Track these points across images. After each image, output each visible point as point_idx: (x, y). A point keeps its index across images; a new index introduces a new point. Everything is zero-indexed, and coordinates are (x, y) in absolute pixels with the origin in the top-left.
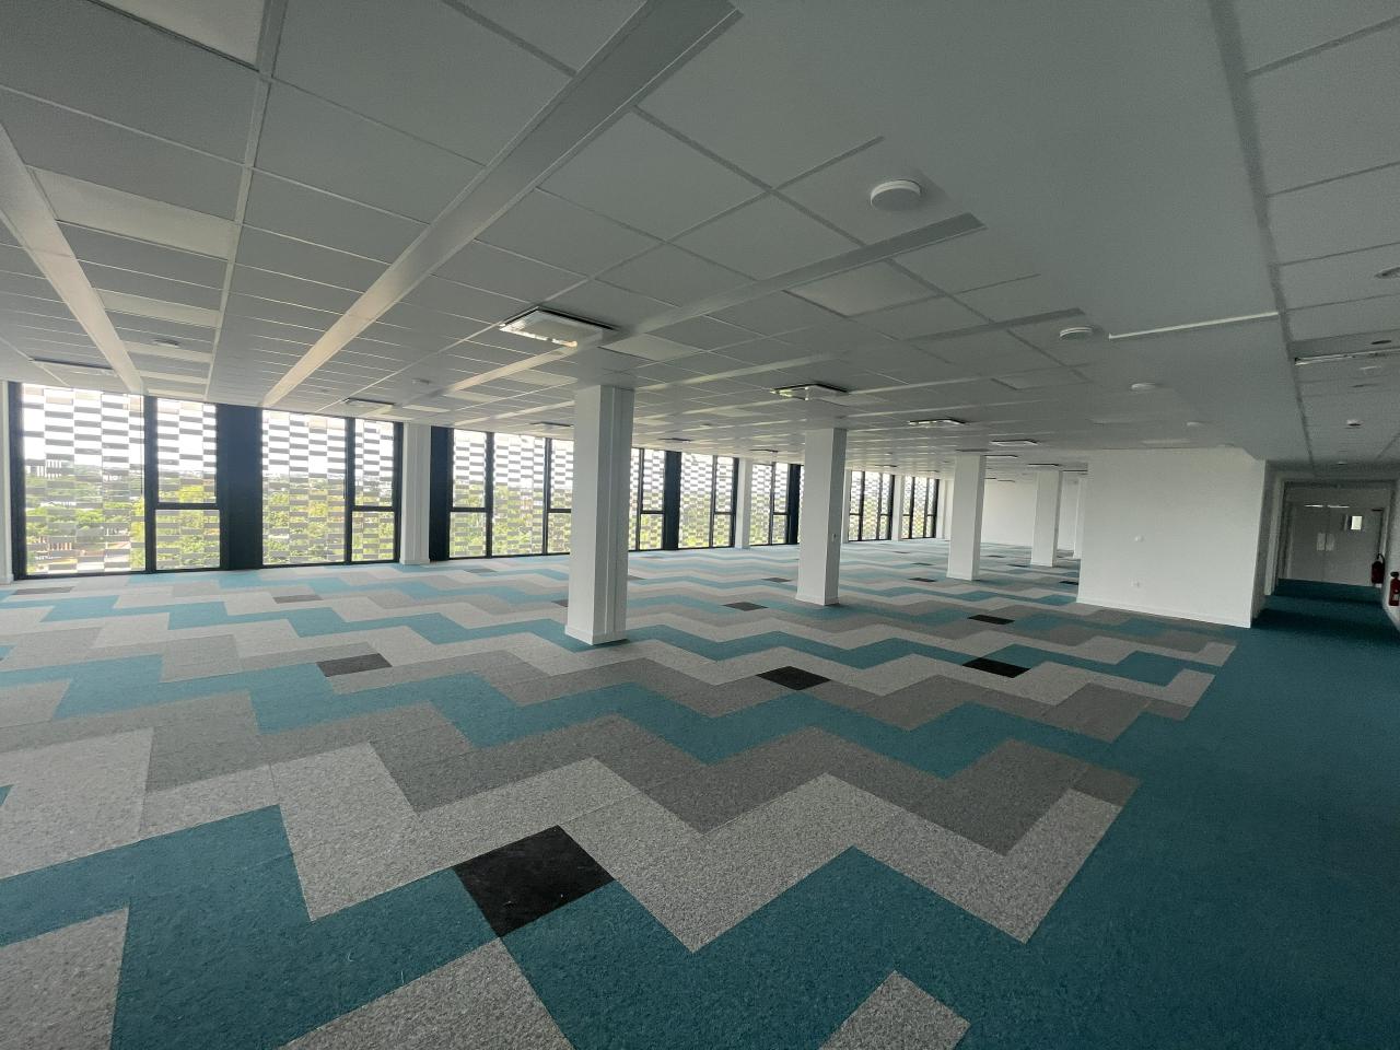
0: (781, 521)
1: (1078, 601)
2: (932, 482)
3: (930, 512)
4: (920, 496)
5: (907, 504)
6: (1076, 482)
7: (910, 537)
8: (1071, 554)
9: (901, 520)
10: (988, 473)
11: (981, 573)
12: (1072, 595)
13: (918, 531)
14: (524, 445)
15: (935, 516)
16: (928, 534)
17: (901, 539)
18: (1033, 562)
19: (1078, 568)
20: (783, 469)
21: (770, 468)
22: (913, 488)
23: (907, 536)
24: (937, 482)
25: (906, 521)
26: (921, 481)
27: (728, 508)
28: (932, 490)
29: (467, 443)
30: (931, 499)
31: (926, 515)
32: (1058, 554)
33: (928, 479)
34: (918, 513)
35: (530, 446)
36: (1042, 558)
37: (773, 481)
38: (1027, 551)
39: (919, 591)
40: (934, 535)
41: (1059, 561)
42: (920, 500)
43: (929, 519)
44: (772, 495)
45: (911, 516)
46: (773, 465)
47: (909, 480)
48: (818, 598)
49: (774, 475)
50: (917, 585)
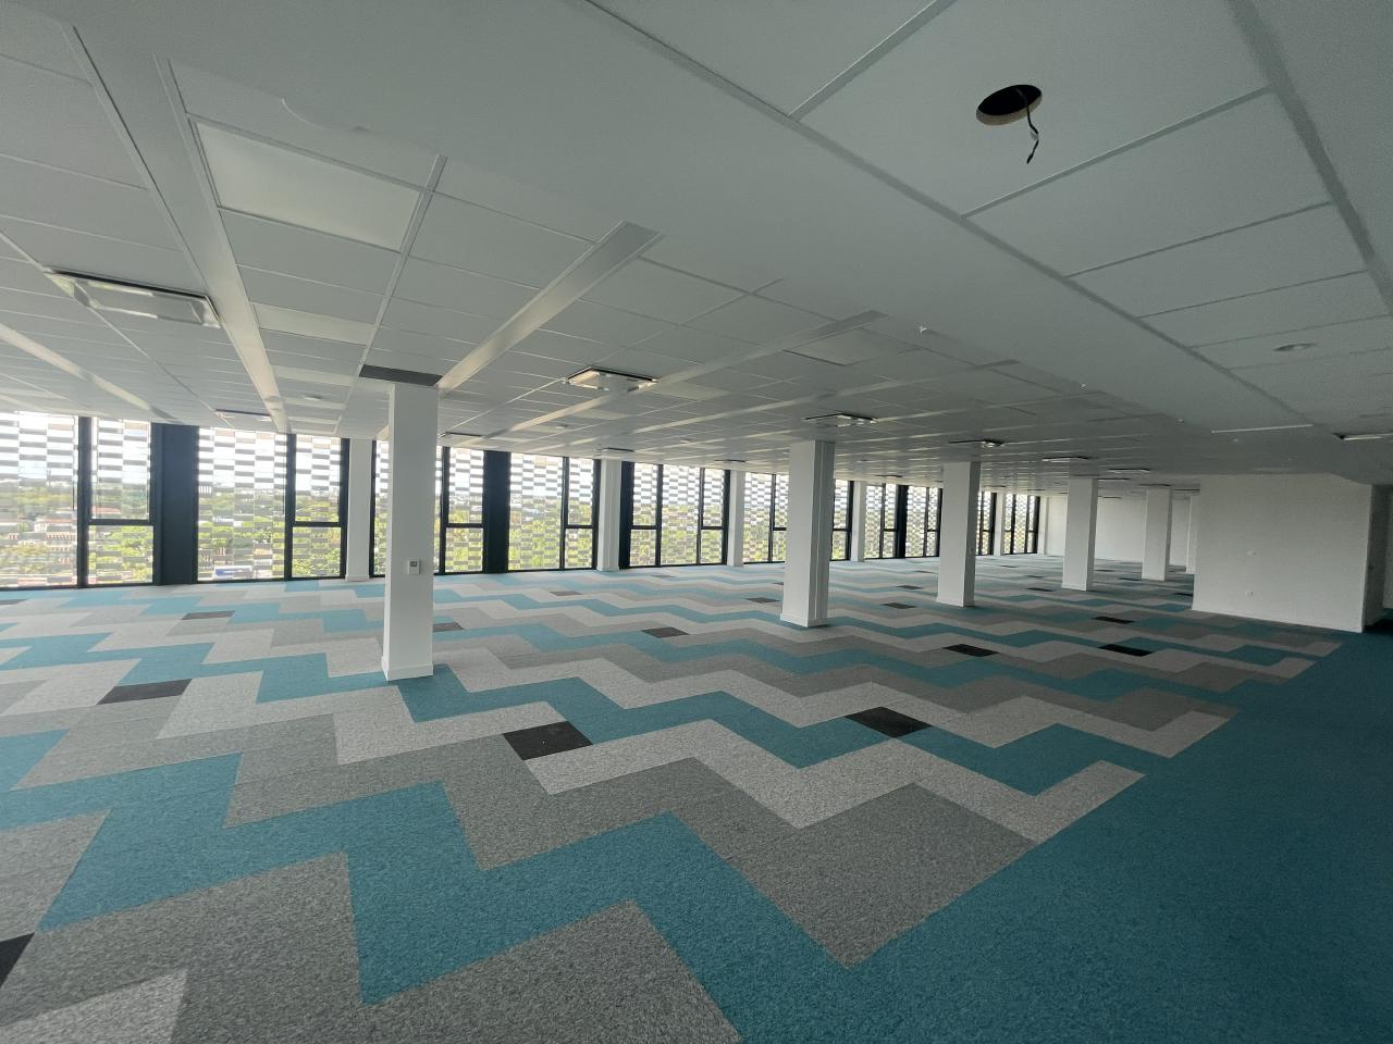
0: (890, 538)
1: (1193, 609)
2: (1033, 499)
3: (1031, 528)
4: (1021, 512)
5: (1008, 520)
6: (1188, 499)
7: (1012, 553)
8: (1184, 569)
9: (1003, 538)
10: (1100, 492)
11: (1095, 585)
12: (1188, 604)
13: (1019, 547)
14: (682, 474)
15: (1036, 532)
16: (1029, 550)
17: (1003, 554)
18: (1144, 576)
19: (1193, 581)
20: (892, 488)
21: (880, 488)
22: (1014, 506)
23: (1008, 552)
24: (1038, 500)
25: (1008, 537)
26: (1022, 498)
27: (843, 525)
28: (1032, 507)
29: (644, 472)
30: (1032, 516)
31: (1027, 531)
32: (1170, 569)
33: (1029, 497)
34: (1020, 530)
35: (685, 474)
36: (1153, 572)
37: (883, 500)
38: (1139, 566)
39: (1036, 598)
40: (1035, 551)
41: (1172, 576)
42: (1021, 517)
43: (1030, 536)
44: (883, 511)
45: (1012, 531)
46: (884, 486)
47: (1009, 497)
48: (958, 600)
49: (884, 495)
50: (1037, 594)
